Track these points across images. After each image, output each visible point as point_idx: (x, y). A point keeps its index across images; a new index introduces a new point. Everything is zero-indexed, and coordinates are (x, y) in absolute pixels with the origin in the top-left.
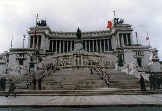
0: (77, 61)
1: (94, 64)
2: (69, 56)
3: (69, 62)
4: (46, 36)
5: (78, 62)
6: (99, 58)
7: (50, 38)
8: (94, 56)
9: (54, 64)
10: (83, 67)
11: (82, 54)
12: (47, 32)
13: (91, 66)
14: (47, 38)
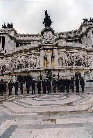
0: (46, 59)
1: (79, 63)
2: (31, 49)
3: (30, 61)
4: (12, 38)
5: (49, 59)
6: (85, 53)
7: (16, 40)
8: (78, 49)
9: (8, 66)
10: (59, 70)
11: (57, 45)
12: (12, 34)
13: (74, 67)
14: (13, 41)
